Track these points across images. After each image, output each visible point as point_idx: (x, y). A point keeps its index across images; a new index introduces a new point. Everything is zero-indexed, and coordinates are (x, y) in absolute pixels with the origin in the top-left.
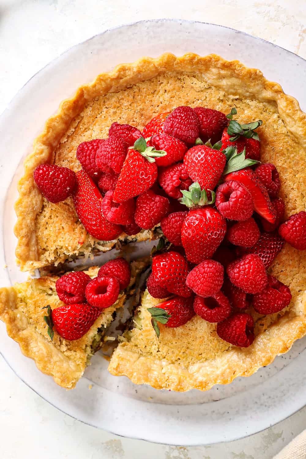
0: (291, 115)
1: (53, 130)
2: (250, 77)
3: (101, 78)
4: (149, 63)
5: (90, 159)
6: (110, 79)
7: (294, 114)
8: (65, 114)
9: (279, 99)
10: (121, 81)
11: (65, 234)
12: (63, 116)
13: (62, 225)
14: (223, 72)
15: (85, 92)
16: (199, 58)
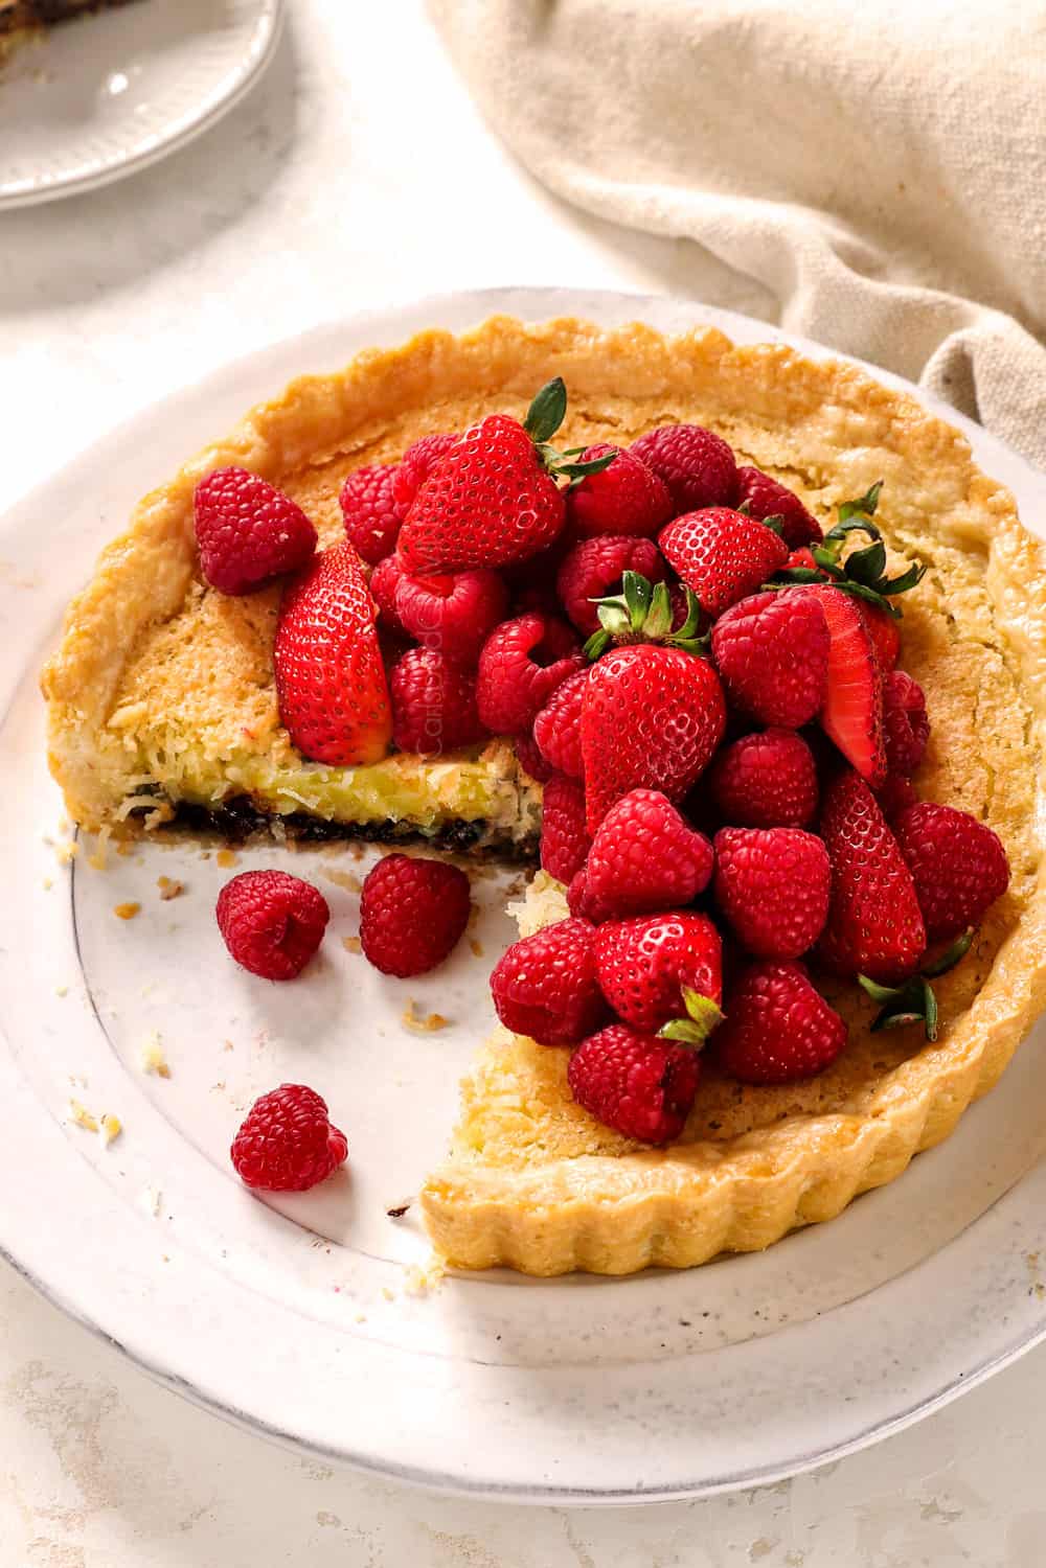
0: (1020, 579)
1: (303, 407)
2: (931, 447)
3: (500, 325)
4: (653, 337)
5: (377, 489)
6: (519, 339)
7: (1030, 579)
8: (355, 382)
9: (999, 535)
10: (553, 357)
11: (210, 694)
12: (347, 385)
13: (214, 670)
14: (858, 420)
15: (438, 348)
16: (799, 359)
